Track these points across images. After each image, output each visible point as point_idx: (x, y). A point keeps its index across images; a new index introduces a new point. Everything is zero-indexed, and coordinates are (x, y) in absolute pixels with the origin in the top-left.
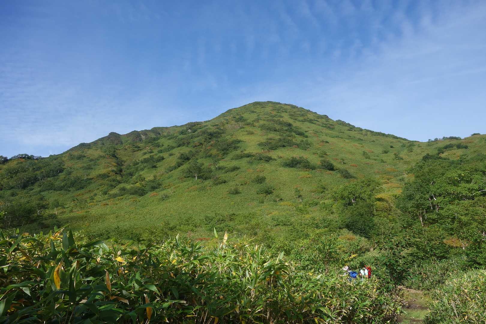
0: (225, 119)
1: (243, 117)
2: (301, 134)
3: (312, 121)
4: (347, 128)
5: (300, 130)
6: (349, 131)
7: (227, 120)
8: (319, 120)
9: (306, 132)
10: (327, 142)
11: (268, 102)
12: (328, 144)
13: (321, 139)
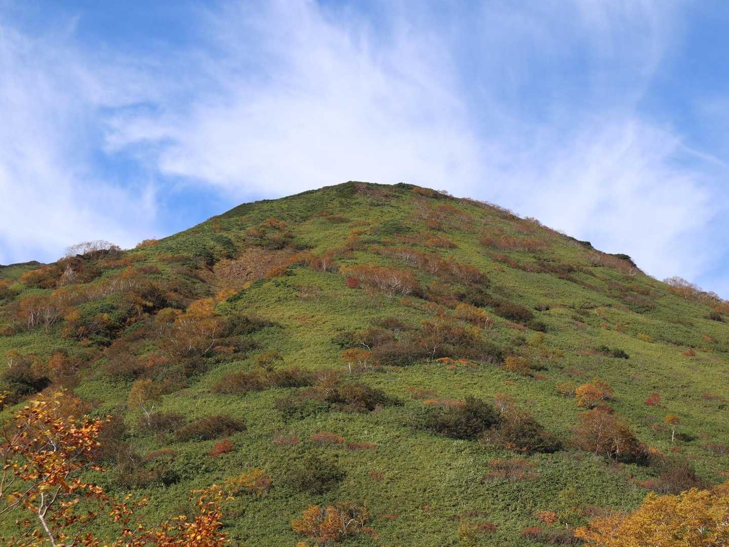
0: (218, 240)
1: (292, 237)
2: (519, 316)
3: (572, 275)
4: (706, 310)
5: (515, 302)
6: (712, 322)
7: (229, 243)
8: (598, 271)
9: (539, 309)
10: (621, 354)
11: (401, 186)
12: (623, 360)
13: (598, 342)
